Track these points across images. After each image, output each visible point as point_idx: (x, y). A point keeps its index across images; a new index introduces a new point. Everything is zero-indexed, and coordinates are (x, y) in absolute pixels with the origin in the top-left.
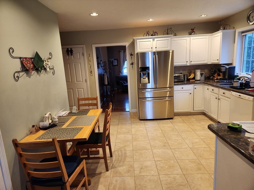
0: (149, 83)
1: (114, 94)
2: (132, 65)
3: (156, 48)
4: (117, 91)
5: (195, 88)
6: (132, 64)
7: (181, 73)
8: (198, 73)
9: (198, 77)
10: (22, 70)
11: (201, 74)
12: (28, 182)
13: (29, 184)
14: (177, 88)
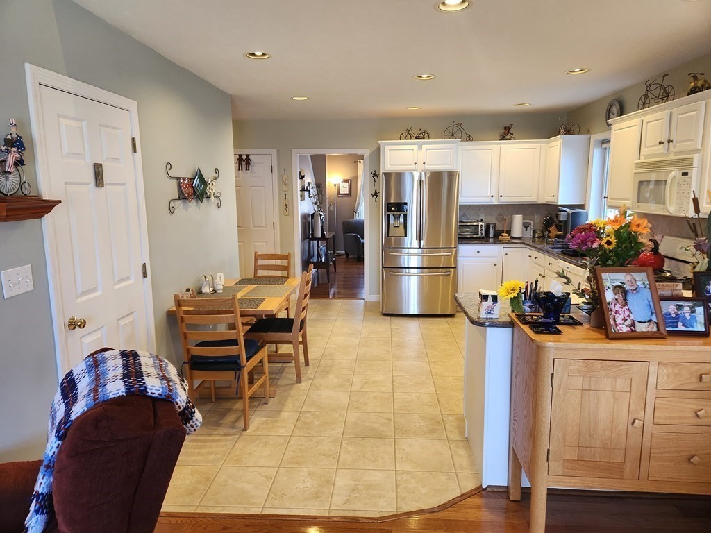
0: (406, 236)
1: (334, 262)
2: (375, 197)
3: (424, 164)
4: (345, 257)
5: (506, 254)
6: (376, 194)
7: (482, 221)
8: (518, 220)
9: (517, 231)
10: (179, 198)
11: (526, 226)
12: (187, 363)
13: (187, 366)
14: (466, 250)
